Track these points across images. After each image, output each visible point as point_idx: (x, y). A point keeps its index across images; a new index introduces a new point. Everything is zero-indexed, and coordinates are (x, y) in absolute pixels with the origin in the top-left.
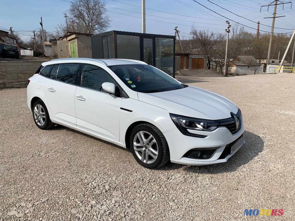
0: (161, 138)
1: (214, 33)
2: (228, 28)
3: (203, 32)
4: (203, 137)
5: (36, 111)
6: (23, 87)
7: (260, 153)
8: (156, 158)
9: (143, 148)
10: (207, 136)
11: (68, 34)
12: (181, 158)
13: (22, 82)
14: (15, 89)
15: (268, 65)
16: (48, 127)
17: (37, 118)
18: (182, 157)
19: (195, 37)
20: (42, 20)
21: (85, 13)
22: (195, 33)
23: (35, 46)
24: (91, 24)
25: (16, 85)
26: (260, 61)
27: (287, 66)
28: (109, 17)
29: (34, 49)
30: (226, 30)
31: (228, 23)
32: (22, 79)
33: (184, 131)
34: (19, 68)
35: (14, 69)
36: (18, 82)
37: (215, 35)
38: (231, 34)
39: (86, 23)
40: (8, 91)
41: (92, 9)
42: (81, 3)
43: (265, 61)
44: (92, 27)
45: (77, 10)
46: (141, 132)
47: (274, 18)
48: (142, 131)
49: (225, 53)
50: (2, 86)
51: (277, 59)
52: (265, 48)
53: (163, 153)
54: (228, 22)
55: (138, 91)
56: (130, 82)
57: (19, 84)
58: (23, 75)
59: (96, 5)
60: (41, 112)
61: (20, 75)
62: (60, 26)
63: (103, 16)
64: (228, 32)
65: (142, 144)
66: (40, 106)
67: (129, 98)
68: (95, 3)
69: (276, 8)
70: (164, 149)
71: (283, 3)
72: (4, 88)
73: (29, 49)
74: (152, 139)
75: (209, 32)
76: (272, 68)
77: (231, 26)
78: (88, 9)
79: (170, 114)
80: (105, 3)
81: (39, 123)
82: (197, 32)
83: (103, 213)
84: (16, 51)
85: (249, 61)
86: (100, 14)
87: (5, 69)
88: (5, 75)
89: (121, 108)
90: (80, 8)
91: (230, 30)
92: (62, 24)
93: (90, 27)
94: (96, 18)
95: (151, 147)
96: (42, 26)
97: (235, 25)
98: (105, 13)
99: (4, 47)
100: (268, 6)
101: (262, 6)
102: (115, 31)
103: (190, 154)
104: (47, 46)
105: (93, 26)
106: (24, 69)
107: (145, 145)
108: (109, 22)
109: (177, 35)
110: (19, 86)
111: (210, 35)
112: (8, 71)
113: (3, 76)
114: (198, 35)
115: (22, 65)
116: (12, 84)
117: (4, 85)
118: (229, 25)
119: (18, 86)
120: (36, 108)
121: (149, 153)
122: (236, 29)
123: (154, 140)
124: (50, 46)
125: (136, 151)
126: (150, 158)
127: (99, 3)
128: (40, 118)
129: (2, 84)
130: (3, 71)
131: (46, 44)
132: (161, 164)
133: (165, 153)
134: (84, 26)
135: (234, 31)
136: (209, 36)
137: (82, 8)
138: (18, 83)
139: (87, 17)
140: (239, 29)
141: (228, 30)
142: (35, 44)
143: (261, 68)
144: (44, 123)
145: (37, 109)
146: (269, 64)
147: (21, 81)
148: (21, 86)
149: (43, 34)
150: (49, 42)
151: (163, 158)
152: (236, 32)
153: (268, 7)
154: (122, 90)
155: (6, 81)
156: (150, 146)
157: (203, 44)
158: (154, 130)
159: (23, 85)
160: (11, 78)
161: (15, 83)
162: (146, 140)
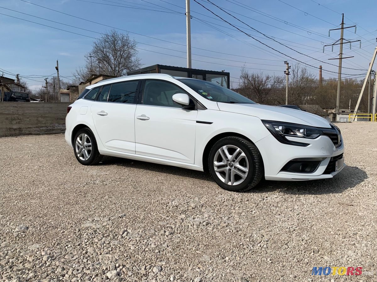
0: (252, 151)
1: (270, 76)
2: (287, 69)
3: (257, 76)
4: (305, 145)
5: (79, 143)
6: (43, 134)
7: (365, 180)
8: (246, 176)
9: (227, 166)
10: (309, 144)
11: (93, 77)
12: (278, 173)
13: (42, 128)
14: (34, 136)
15: (337, 115)
16: (94, 161)
17: (79, 152)
18: (280, 171)
19: (246, 82)
20: (58, 64)
21: (111, 56)
22: (246, 77)
23: (46, 97)
24: (117, 69)
25: (35, 131)
26: (327, 111)
27: (362, 116)
28: (140, 60)
29: (45, 100)
30: (285, 72)
31: (287, 64)
32: (42, 124)
33: (281, 139)
34: (39, 110)
35: (33, 111)
36: (37, 127)
37: (271, 79)
38: (291, 76)
39: (111, 67)
40: (25, 137)
41: (119, 51)
42: (107, 43)
43: (333, 111)
44: (119, 72)
45: (101, 52)
46: (225, 148)
47: (341, 59)
48: (226, 146)
49: (286, 100)
50: (17, 132)
51: (348, 109)
52: (331, 96)
53: (255, 167)
54: (286, 62)
55: (217, 101)
56: (204, 93)
57: (39, 130)
58: (43, 119)
59: (124, 45)
60: (86, 143)
61: (40, 119)
62: (79, 72)
63: (133, 59)
64: (288, 74)
65: (226, 162)
66: (85, 135)
67: (207, 109)
68: (123, 43)
69: (342, 48)
70: (257, 164)
71: (350, 42)
72: (19, 135)
73: (39, 100)
74: (240, 153)
75: (263, 75)
76: (343, 119)
77: (290, 67)
78: (115, 50)
79: (263, 121)
80: (135, 44)
81: (81, 158)
82: (249, 76)
83: (199, 224)
84: (27, 99)
85: (315, 110)
86: (129, 56)
87: (22, 111)
88: (21, 118)
89: (197, 122)
90: (105, 50)
91: (289, 72)
92: (81, 69)
93: (117, 72)
94: (124, 61)
95: (238, 164)
96: (58, 71)
97: (295, 66)
98: (135, 55)
99: (12, 95)
100: (333, 45)
101: (325, 46)
102: (158, 65)
103: (290, 166)
104: (63, 94)
105: (121, 70)
106: (45, 111)
107: (229, 162)
108: (140, 66)
109: (223, 80)
110: (38, 133)
111: (264, 79)
112: (26, 114)
113: (20, 120)
114: (250, 79)
115: (43, 107)
116: (29, 129)
117: (19, 131)
118: (288, 65)
119: (36, 132)
120: (78, 139)
121: (235, 172)
122: (296, 71)
123: (243, 154)
124: (68, 94)
125: (217, 172)
126: (237, 178)
127: (129, 43)
128: (84, 151)
129: (18, 129)
130: (20, 114)
131: (63, 92)
132: (252, 183)
133: (257, 169)
134: (109, 70)
135: (295, 73)
136: (264, 81)
137: (108, 50)
138: (37, 129)
139: (113, 60)
140: (300, 71)
141: (287, 72)
142: (46, 95)
143: (330, 118)
144: (89, 157)
145: (81, 139)
146: (339, 114)
147: (41, 126)
148: (41, 133)
149: (56, 83)
150: (66, 90)
151: (255, 175)
152: (297, 75)
153: (333, 47)
154: (197, 102)
155: (22, 126)
156: (237, 162)
157: (257, 90)
158: (243, 141)
159: (43, 131)
160: (29, 123)
161: (34, 129)
162: (231, 156)
